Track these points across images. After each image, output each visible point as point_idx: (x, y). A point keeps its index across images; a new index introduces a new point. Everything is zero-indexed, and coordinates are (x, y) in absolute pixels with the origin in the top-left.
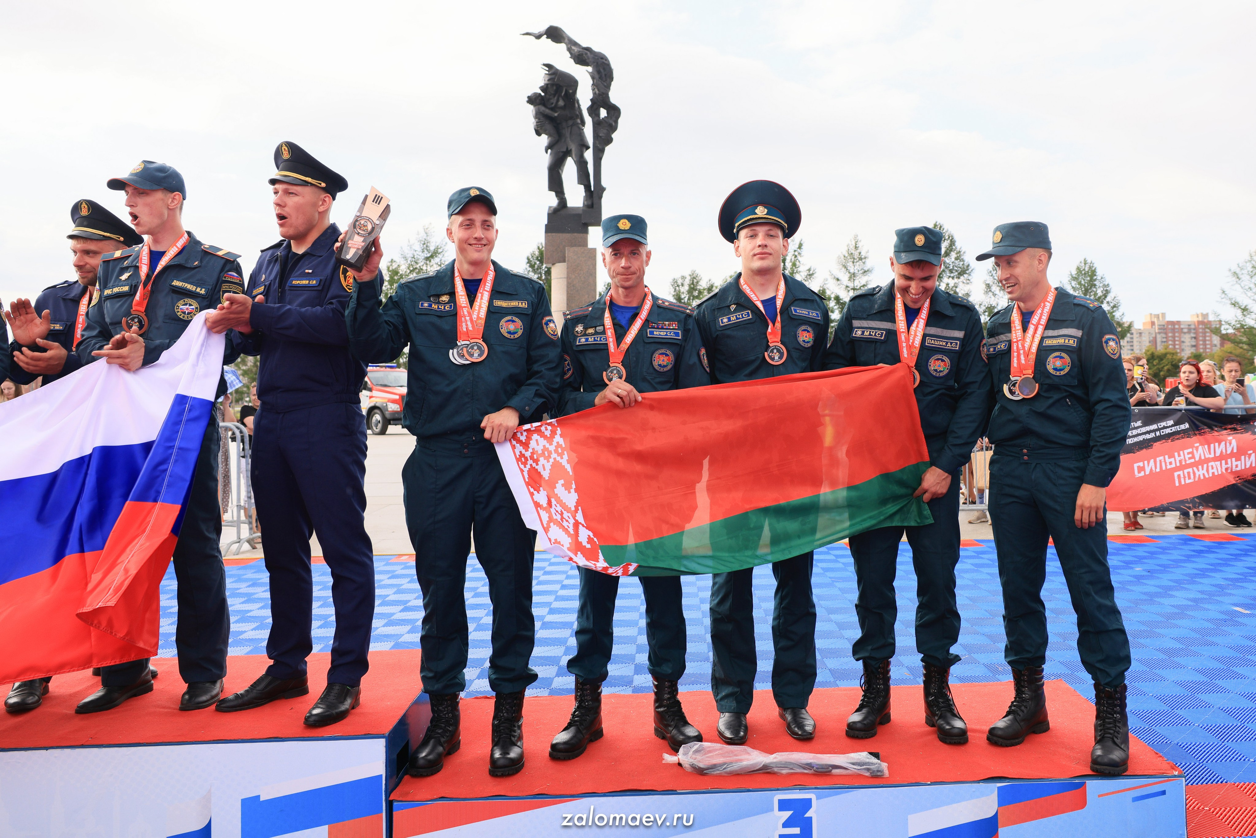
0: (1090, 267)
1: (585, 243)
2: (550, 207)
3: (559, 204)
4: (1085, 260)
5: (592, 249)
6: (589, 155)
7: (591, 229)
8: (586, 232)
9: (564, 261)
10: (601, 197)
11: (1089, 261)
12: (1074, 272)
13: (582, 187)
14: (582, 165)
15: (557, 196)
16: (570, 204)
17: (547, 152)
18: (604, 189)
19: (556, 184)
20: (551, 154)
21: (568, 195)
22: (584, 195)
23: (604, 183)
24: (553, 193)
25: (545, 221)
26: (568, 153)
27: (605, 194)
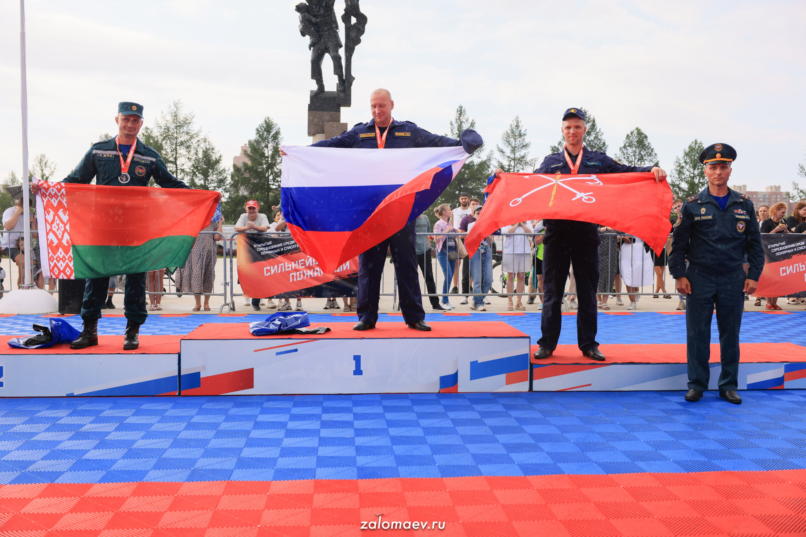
0: (699, 147)
1: (338, 119)
2: (312, 92)
3: (319, 89)
4: (696, 141)
5: (344, 124)
6: (342, 52)
7: (342, 109)
8: (339, 111)
9: (323, 133)
10: (351, 85)
11: (699, 142)
12: (687, 150)
13: (337, 76)
14: (337, 60)
15: (317, 83)
16: (326, 89)
17: (310, 50)
18: (354, 79)
19: (317, 74)
20: (313, 50)
21: (325, 82)
22: (338, 82)
23: (353, 74)
24: (314, 81)
25: (308, 102)
26: (327, 50)
27: (354, 83)
